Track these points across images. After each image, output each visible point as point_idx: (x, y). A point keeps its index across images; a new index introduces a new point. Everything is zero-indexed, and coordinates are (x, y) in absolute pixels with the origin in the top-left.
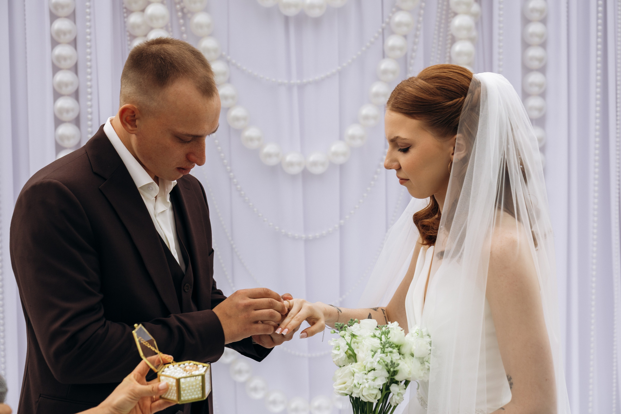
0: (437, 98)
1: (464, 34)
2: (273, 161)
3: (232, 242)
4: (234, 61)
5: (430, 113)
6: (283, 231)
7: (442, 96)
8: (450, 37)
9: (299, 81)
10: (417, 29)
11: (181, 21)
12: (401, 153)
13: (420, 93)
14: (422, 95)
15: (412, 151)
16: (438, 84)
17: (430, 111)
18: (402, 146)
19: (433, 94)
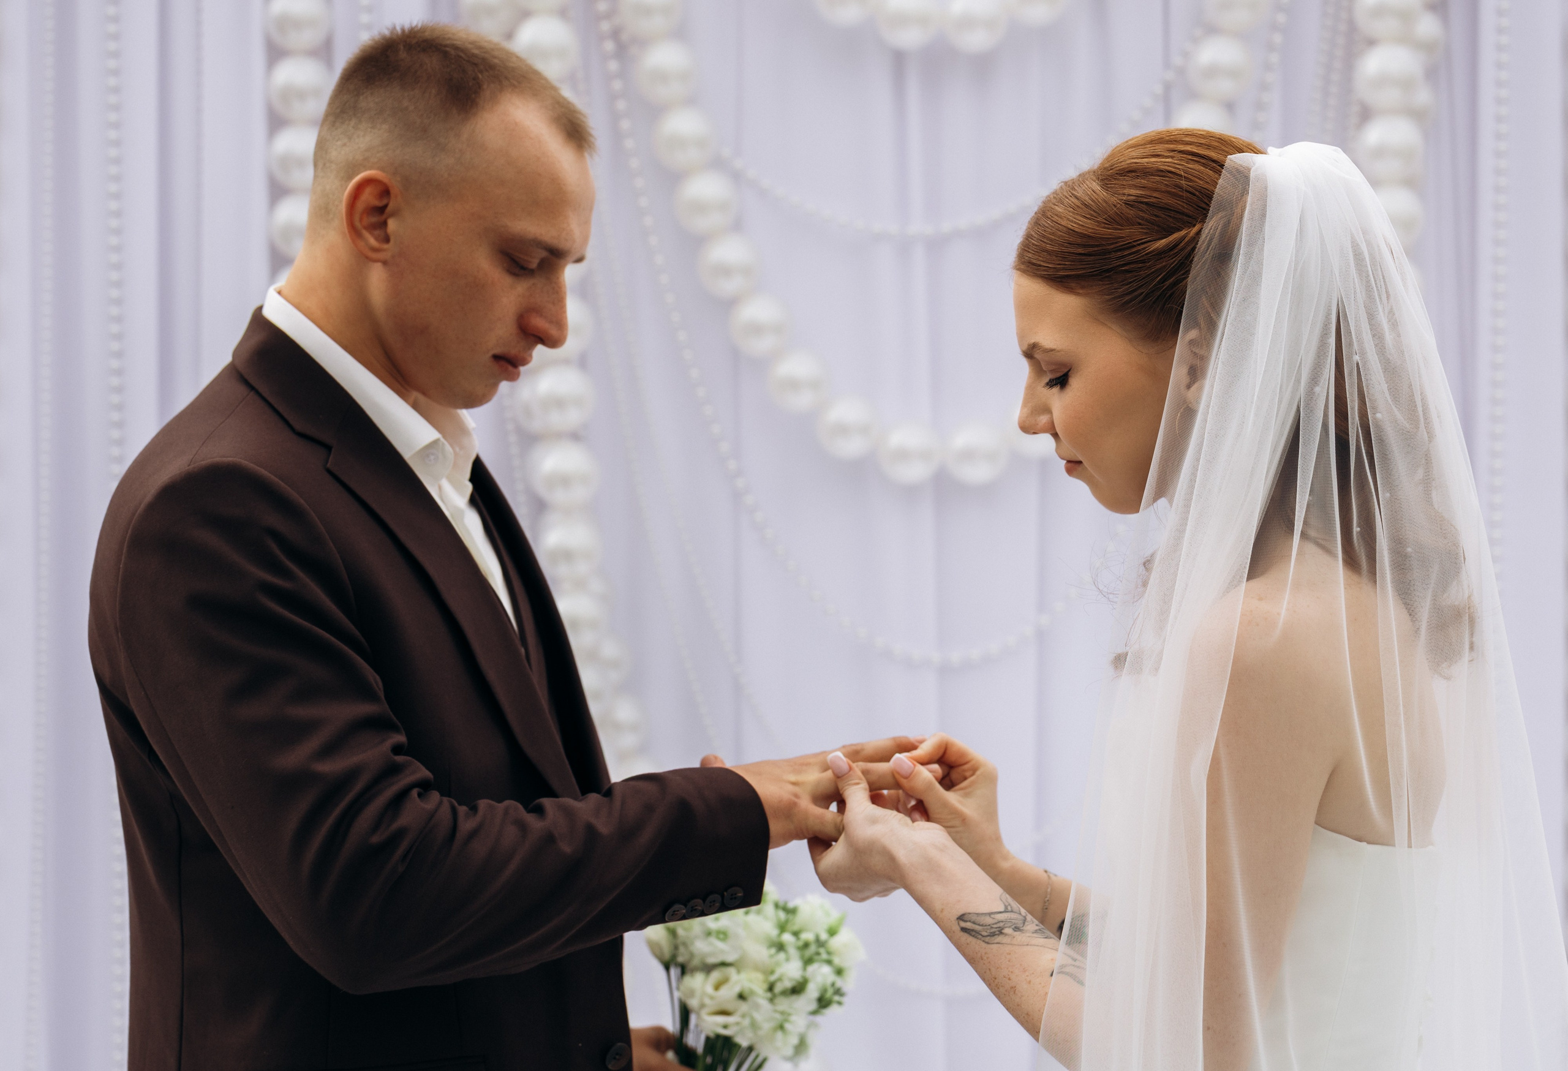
0: (1126, 232)
1: (1391, 96)
2: (852, 447)
4: (752, 174)
5: (1107, 274)
6: (879, 641)
7: (1140, 224)
8: (1356, 108)
9: (929, 229)
10: (1264, 87)
11: (613, 66)
12: (1056, 390)
13: (1082, 219)
14: (1085, 225)
15: (1075, 383)
16: (1133, 192)
17: (1108, 271)
18: (1052, 371)
19: (1115, 220)
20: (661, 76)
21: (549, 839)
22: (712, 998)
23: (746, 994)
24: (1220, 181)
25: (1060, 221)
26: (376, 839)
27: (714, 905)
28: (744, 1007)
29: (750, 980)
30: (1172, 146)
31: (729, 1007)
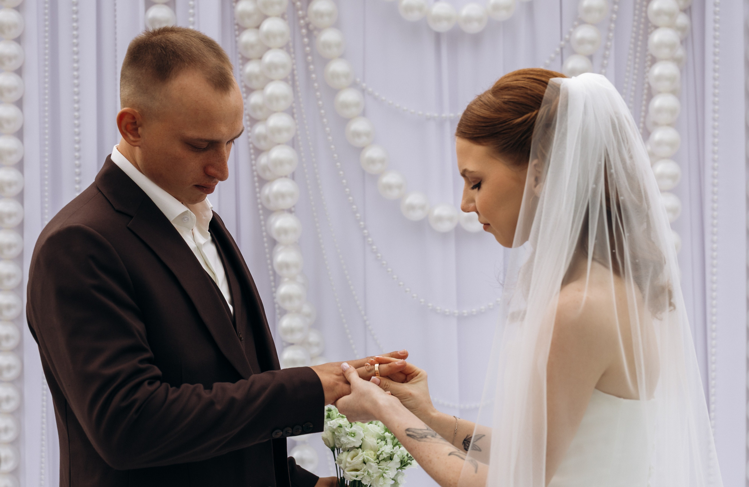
0: (504, 115)
1: (665, 52)
2: (417, 215)
3: (365, 318)
4: (370, 89)
5: (496, 135)
6: (430, 304)
7: (510, 111)
8: (649, 58)
9: (452, 115)
10: (607, 48)
11: (306, 40)
12: (476, 190)
13: (483, 110)
14: (484, 112)
15: (484, 186)
16: (506, 97)
17: (496, 133)
18: (474, 182)
19: (499, 110)
20: (328, 45)
21: (211, 403)
22: (350, 463)
23: (366, 461)
24: (547, 91)
25: (474, 111)
26: (124, 404)
27: (298, 431)
28: (365, 467)
29: (368, 454)
30: (524, 76)
31: (358, 467)
